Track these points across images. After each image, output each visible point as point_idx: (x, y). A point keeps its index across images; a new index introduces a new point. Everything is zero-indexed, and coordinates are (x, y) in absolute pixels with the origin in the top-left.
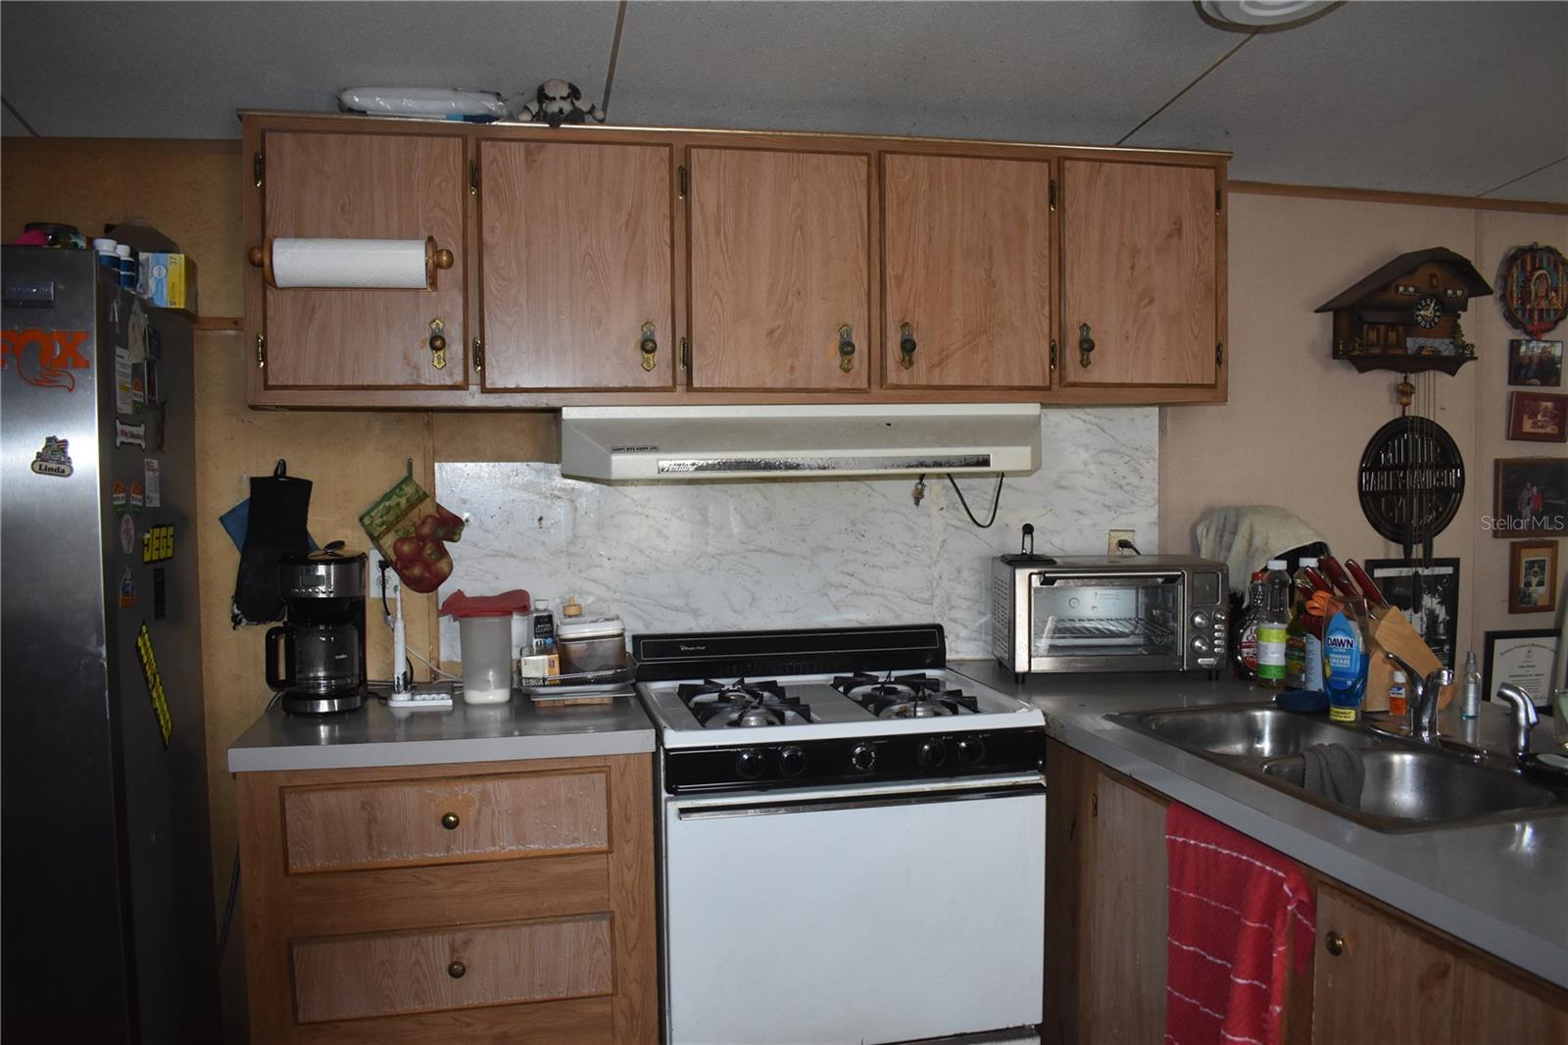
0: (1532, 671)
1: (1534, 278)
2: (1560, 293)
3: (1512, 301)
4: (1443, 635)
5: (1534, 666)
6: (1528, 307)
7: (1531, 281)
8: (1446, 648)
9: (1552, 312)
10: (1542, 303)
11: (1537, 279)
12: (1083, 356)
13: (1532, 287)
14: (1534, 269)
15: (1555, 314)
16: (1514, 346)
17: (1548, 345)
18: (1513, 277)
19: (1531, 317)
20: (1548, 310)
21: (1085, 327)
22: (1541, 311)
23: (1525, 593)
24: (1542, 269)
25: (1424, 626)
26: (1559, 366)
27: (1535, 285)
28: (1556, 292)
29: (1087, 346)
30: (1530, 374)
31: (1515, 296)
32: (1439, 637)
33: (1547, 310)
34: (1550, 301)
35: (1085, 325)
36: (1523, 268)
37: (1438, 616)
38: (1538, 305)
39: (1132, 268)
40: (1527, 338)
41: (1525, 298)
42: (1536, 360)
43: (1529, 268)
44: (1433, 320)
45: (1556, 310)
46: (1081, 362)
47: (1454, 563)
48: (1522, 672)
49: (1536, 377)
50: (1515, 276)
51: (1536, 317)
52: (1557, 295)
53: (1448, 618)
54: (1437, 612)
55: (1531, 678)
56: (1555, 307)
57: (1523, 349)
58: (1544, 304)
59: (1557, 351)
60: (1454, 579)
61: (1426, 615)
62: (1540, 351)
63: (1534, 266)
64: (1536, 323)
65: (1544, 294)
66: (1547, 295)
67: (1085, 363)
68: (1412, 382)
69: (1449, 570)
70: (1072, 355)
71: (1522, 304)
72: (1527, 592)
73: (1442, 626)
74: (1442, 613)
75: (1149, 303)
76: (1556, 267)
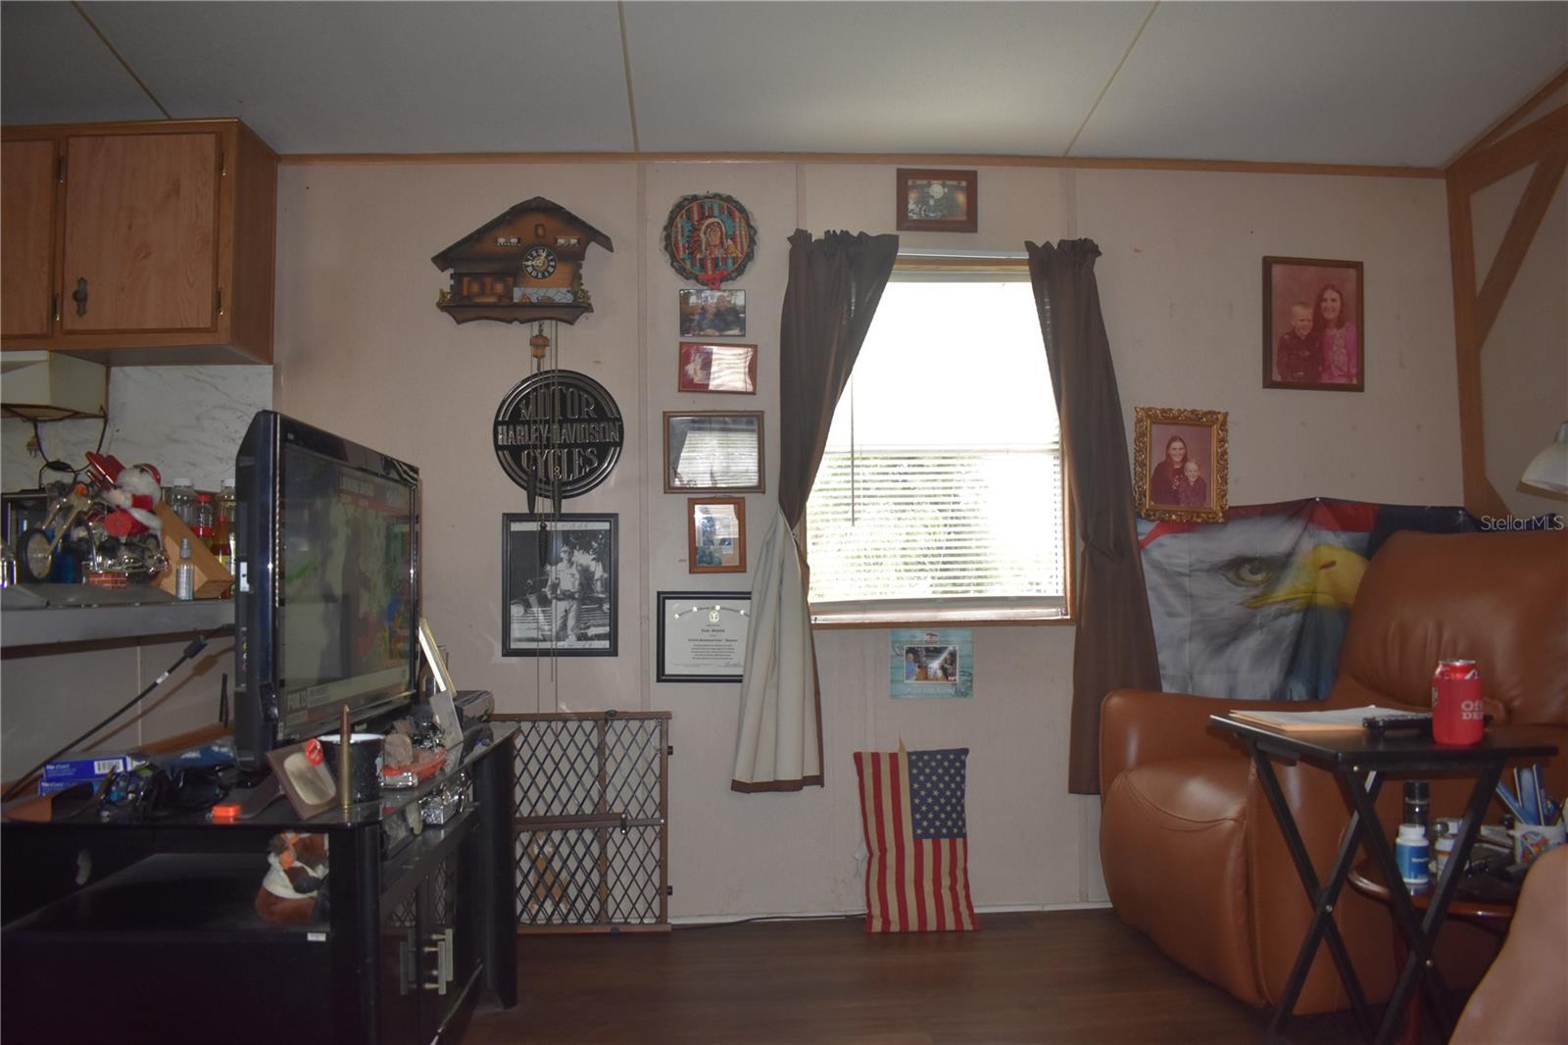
0: (719, 636)
1: (704, 227)
2: (738, 240)
3: (678, 251)
4: (602, 593)
5: (723, 631)
6: (698, 256)
7: (699, 230)
8: (606, 607)
9: (730, 261)
10: (716, 252)
11: (707, 227)
12: (79, 306)
13: (702, 235)
14: (703, 218)
15: (734, 264)
16: (684, 298)
17: (726, 294)
18: (676, 227)
19: (703, 267)
20: (725, 260)
21: (82, 281)
22: (715, 261)
23: (704, 552)
24: (715, 217)
25: (577, 583)
26: (742, 315)
27: (705, 234)
28: (733, 239)
29: (80, 298)
30: (705, 323)
31: (681, 245)
32: (595, 595)
33: (723, 258)
34: (726, 250)
35: (82, 279)
36: (689, 218)
37: (593, 573)
38: (710, 254)
39: (130, 227)
40: (699, 287)
41: (694, 246)
42: (712, 311)
43: (696, 217)
44: (546, 270)
45: (735, 259)
46: (78, 312)
47: (612, 518)
48: (706, 636)
49: (710, 328)
50: (679, 225)
51: (709, 265)
52: (735, 242)
53: (606, 575)
54: (592, 569)
55: (720, 643)
56: (734, 255)
57: (693, 300)
58: (718, 253)
59: (739, 300)
60: (612, 536)
61: (578, 570)
62: (715, 301)
63: (703, 214)
64: (710, 273)
65: (718, 242)
66: (722, 243)
67: (81, 312)
68: (546, 333)
69: (606, 526)
70: (70, 305)
71: (690, 254)
72: (707, 551)
73: (599, 583)
74: (598, 571)
75: (145, 257)
76: (731, 215)
